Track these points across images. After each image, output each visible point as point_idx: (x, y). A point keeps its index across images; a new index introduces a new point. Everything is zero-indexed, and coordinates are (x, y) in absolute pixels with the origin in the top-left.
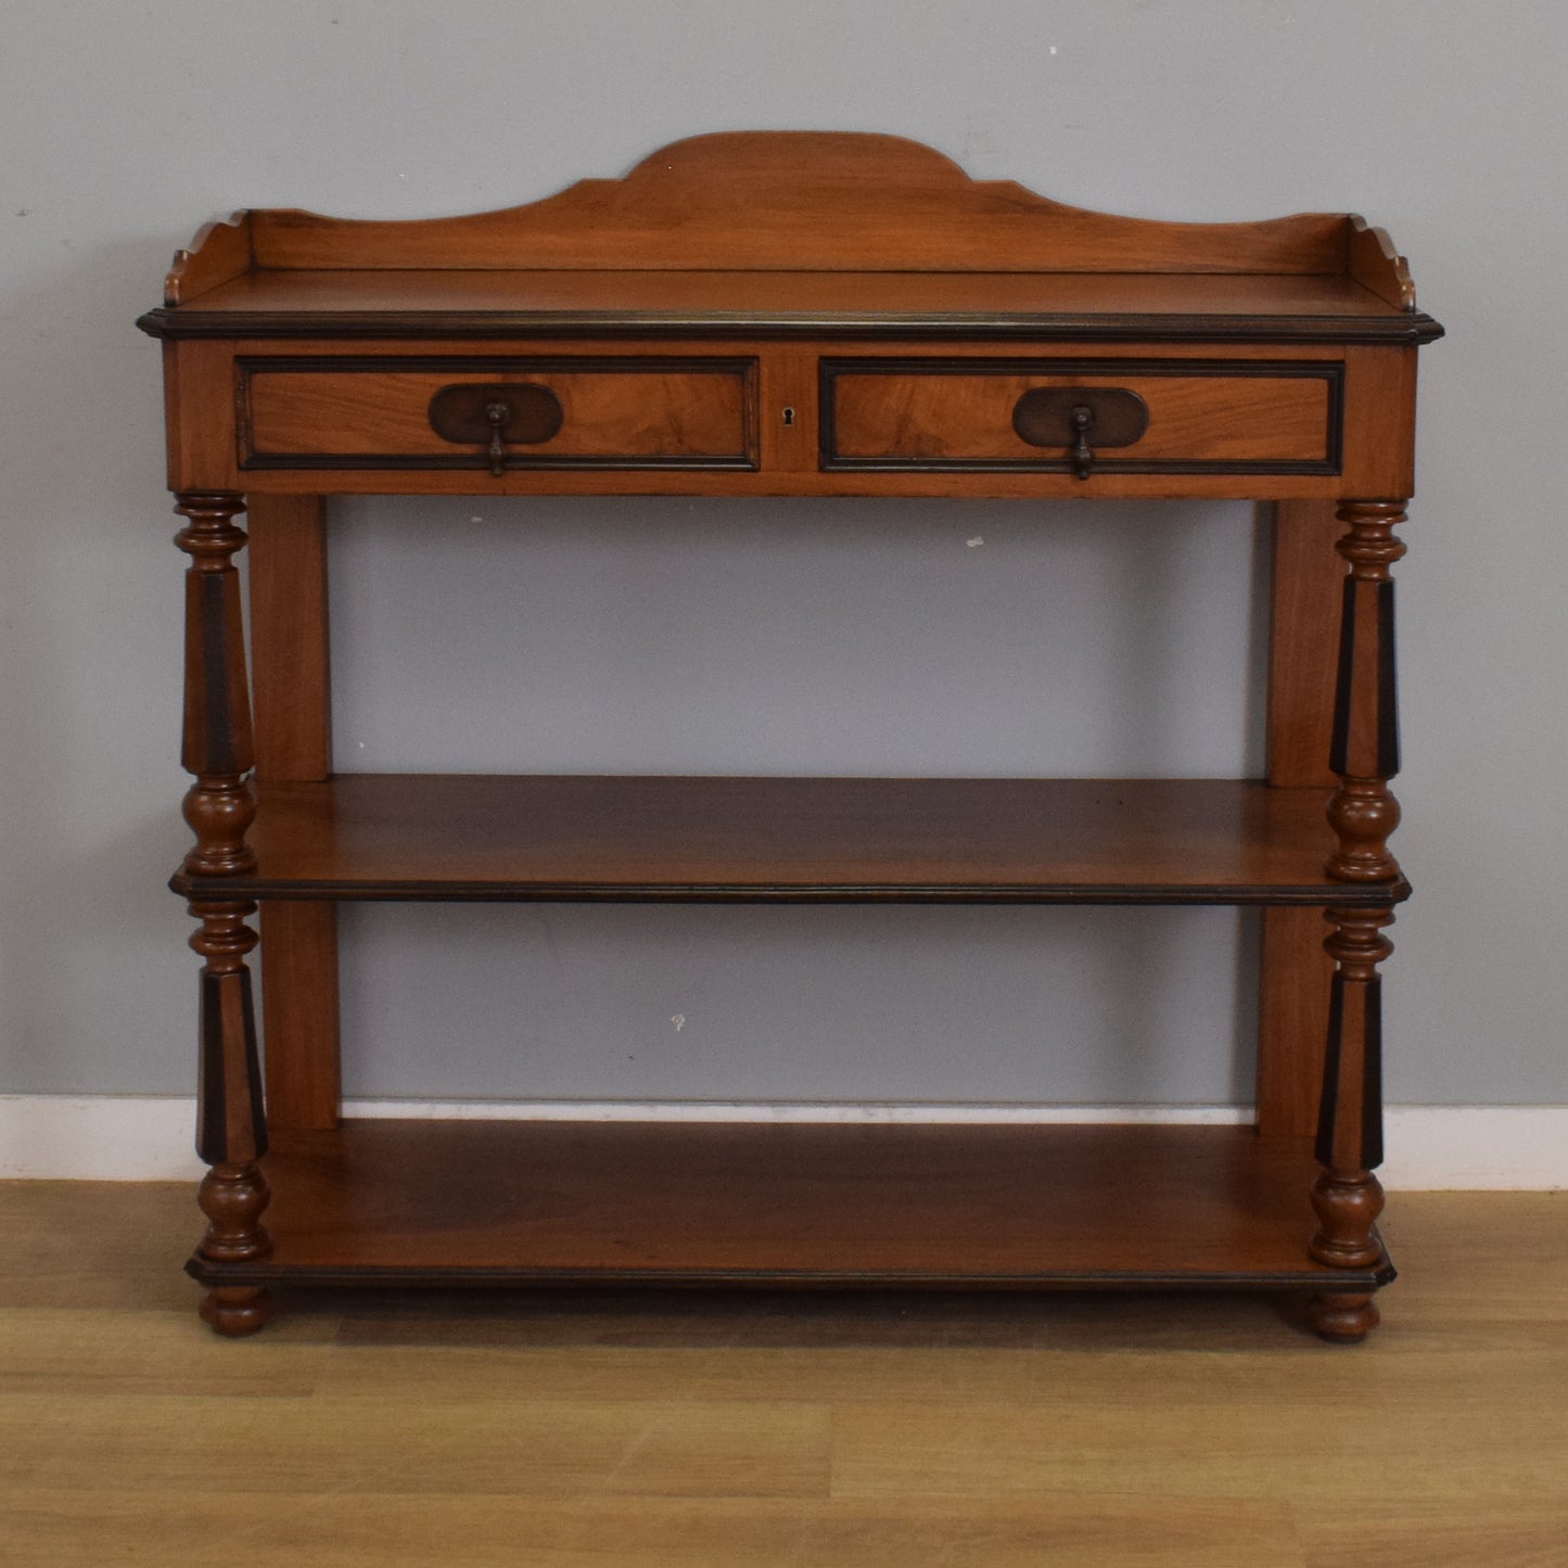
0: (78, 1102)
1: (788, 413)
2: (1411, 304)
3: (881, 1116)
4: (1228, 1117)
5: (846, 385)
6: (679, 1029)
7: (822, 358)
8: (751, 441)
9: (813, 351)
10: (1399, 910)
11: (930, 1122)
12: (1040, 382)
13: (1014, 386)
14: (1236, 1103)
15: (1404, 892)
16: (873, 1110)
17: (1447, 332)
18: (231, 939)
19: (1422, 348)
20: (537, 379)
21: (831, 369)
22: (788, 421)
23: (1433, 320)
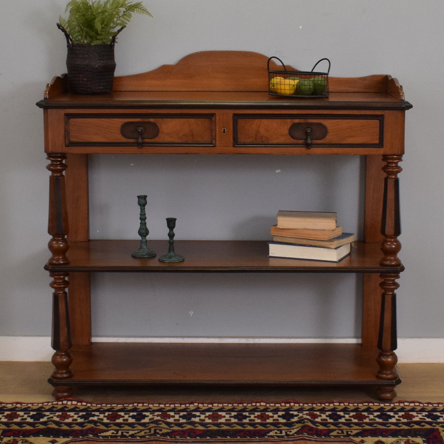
0: (14, 338)
1: (224, 130)
2: (403, 99)
3: (251, 341)
4: (353, 341)
5: (241, 122)
6: (191, 315)
7: (234, 114)
8: (213, 138)
9: (231, 112)
10: (401, 274)
12: (297, 121)
13: (289, 122)
14: (356, 337)
15: (402, 269)
17: (413, 106)
18: (62, 283)
19: (406, 111)
20: (152, 120)
21: (236, 117)
22: (224, 132)
23: (409, 103)
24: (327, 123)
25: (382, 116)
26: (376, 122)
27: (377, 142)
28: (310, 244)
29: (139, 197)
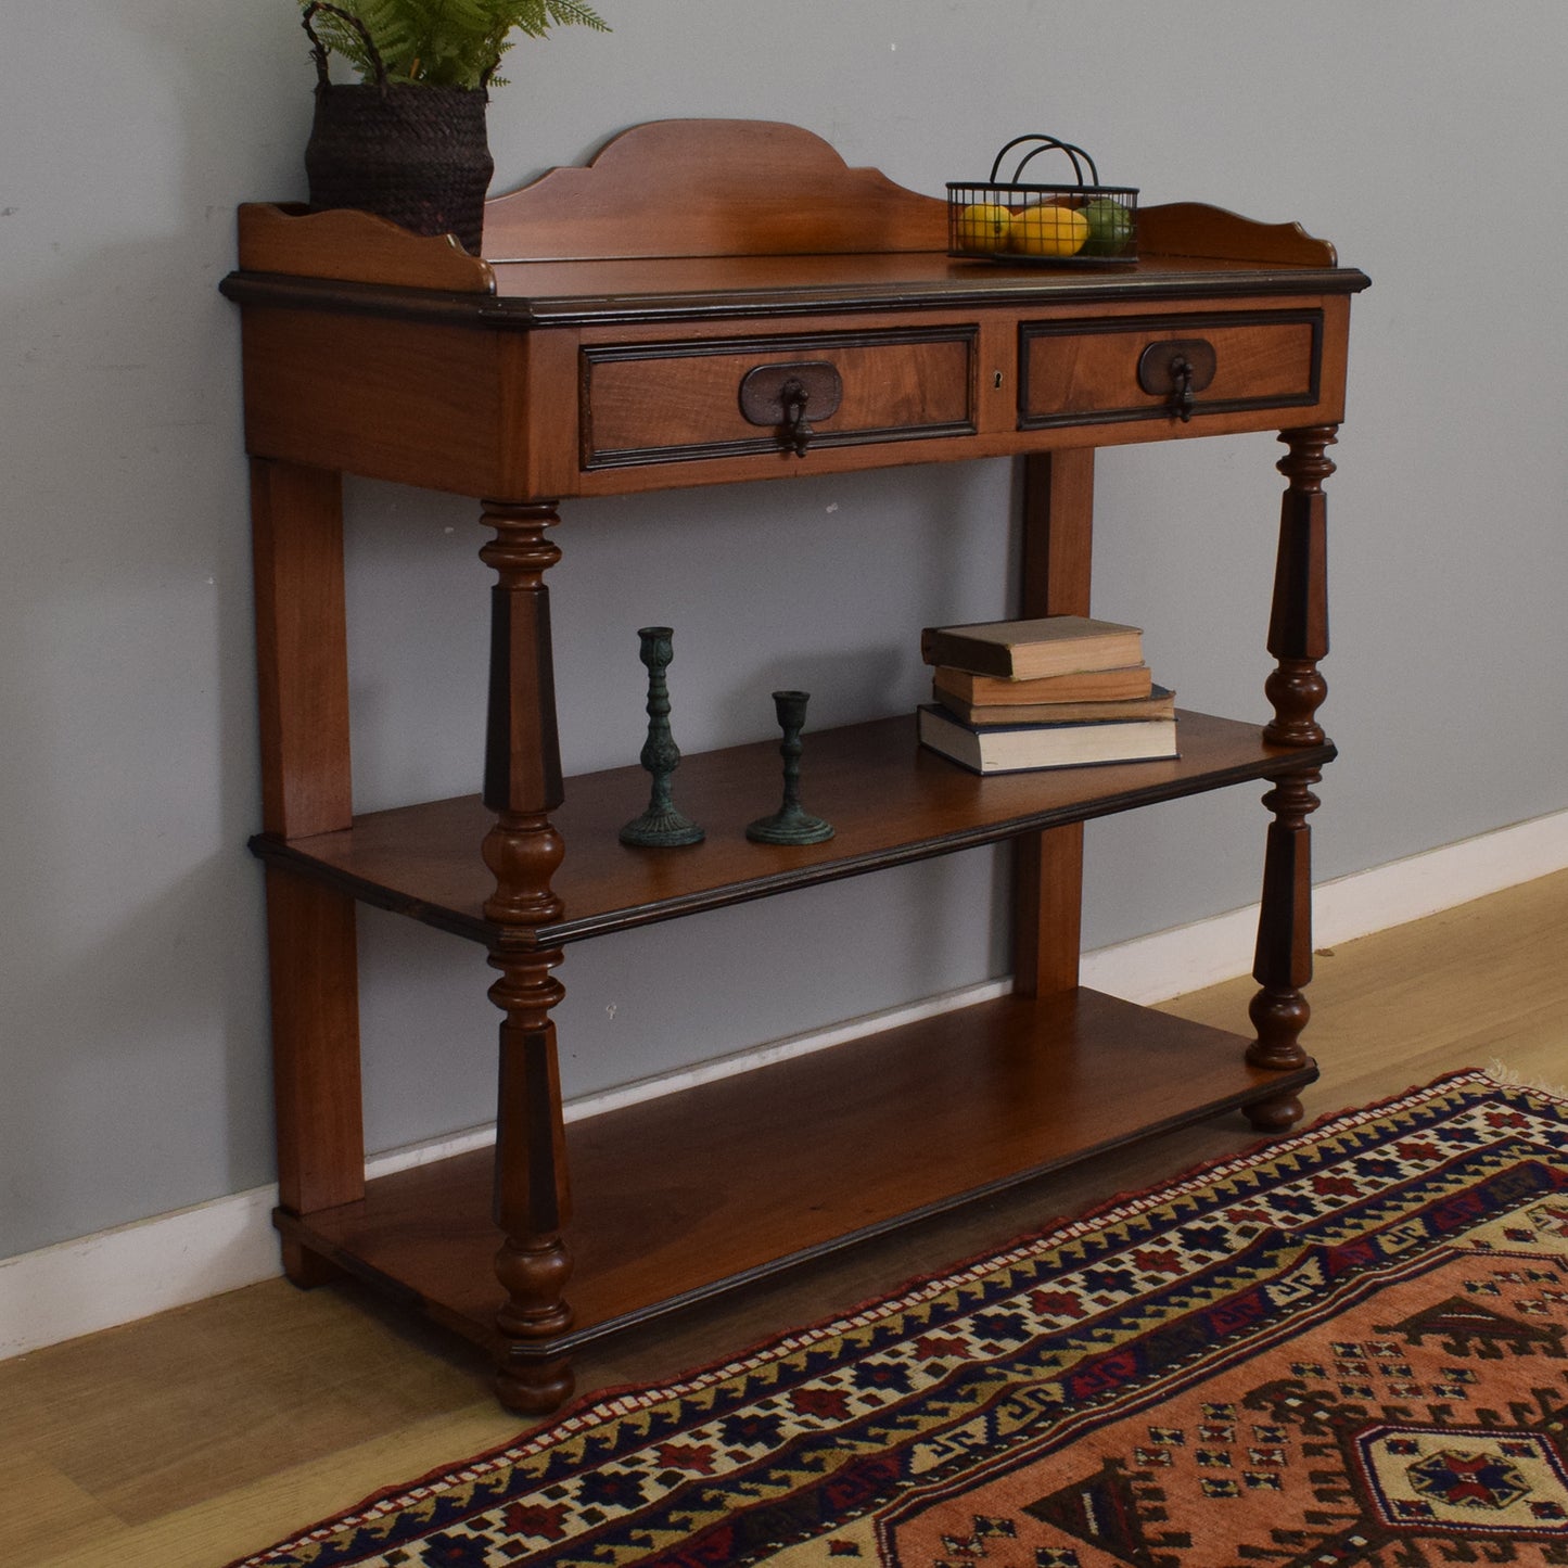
1: (999, 376)
5: (1039, 347)
7: (1021, 324)
8: (970, 407)
9: (1013, 316)
11: (803, 1053)
12: (1157, 336)
13: (1140, 340)
15: (1330, 753)
16: (764, 1054)
17: (1373, 283)
20: (821, 356)
21: (1025, 333)
22: (997, 385)
23: (1361, 273)
24: (1215, 336)
25: (1318, 311)
26: (1302, 331)
27: (1304, 388)
28: (1102, 715)
29: (641, 633)
